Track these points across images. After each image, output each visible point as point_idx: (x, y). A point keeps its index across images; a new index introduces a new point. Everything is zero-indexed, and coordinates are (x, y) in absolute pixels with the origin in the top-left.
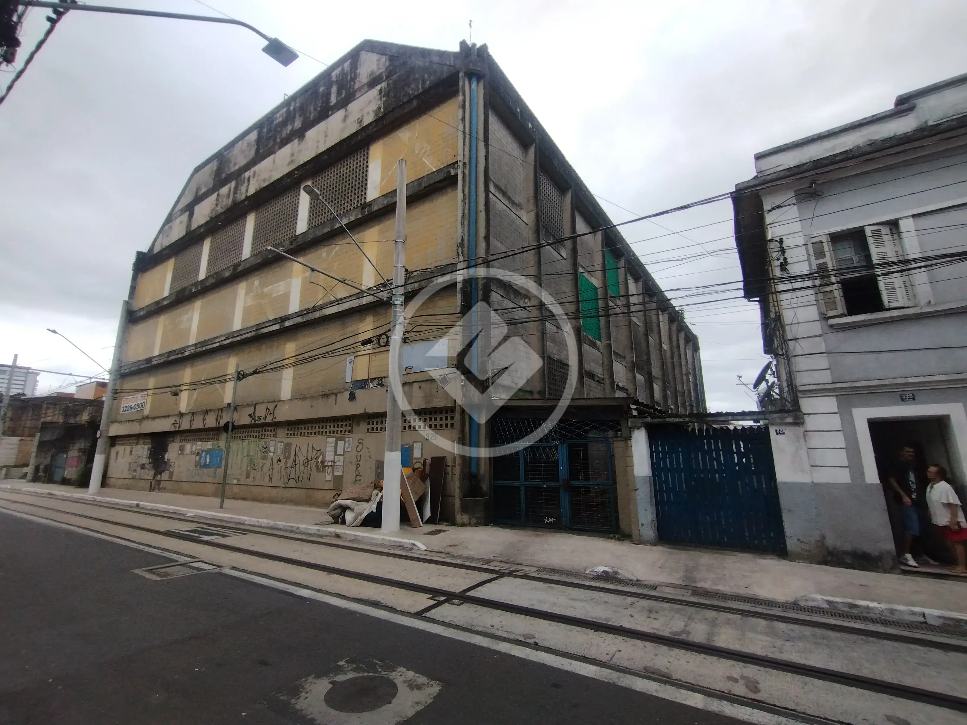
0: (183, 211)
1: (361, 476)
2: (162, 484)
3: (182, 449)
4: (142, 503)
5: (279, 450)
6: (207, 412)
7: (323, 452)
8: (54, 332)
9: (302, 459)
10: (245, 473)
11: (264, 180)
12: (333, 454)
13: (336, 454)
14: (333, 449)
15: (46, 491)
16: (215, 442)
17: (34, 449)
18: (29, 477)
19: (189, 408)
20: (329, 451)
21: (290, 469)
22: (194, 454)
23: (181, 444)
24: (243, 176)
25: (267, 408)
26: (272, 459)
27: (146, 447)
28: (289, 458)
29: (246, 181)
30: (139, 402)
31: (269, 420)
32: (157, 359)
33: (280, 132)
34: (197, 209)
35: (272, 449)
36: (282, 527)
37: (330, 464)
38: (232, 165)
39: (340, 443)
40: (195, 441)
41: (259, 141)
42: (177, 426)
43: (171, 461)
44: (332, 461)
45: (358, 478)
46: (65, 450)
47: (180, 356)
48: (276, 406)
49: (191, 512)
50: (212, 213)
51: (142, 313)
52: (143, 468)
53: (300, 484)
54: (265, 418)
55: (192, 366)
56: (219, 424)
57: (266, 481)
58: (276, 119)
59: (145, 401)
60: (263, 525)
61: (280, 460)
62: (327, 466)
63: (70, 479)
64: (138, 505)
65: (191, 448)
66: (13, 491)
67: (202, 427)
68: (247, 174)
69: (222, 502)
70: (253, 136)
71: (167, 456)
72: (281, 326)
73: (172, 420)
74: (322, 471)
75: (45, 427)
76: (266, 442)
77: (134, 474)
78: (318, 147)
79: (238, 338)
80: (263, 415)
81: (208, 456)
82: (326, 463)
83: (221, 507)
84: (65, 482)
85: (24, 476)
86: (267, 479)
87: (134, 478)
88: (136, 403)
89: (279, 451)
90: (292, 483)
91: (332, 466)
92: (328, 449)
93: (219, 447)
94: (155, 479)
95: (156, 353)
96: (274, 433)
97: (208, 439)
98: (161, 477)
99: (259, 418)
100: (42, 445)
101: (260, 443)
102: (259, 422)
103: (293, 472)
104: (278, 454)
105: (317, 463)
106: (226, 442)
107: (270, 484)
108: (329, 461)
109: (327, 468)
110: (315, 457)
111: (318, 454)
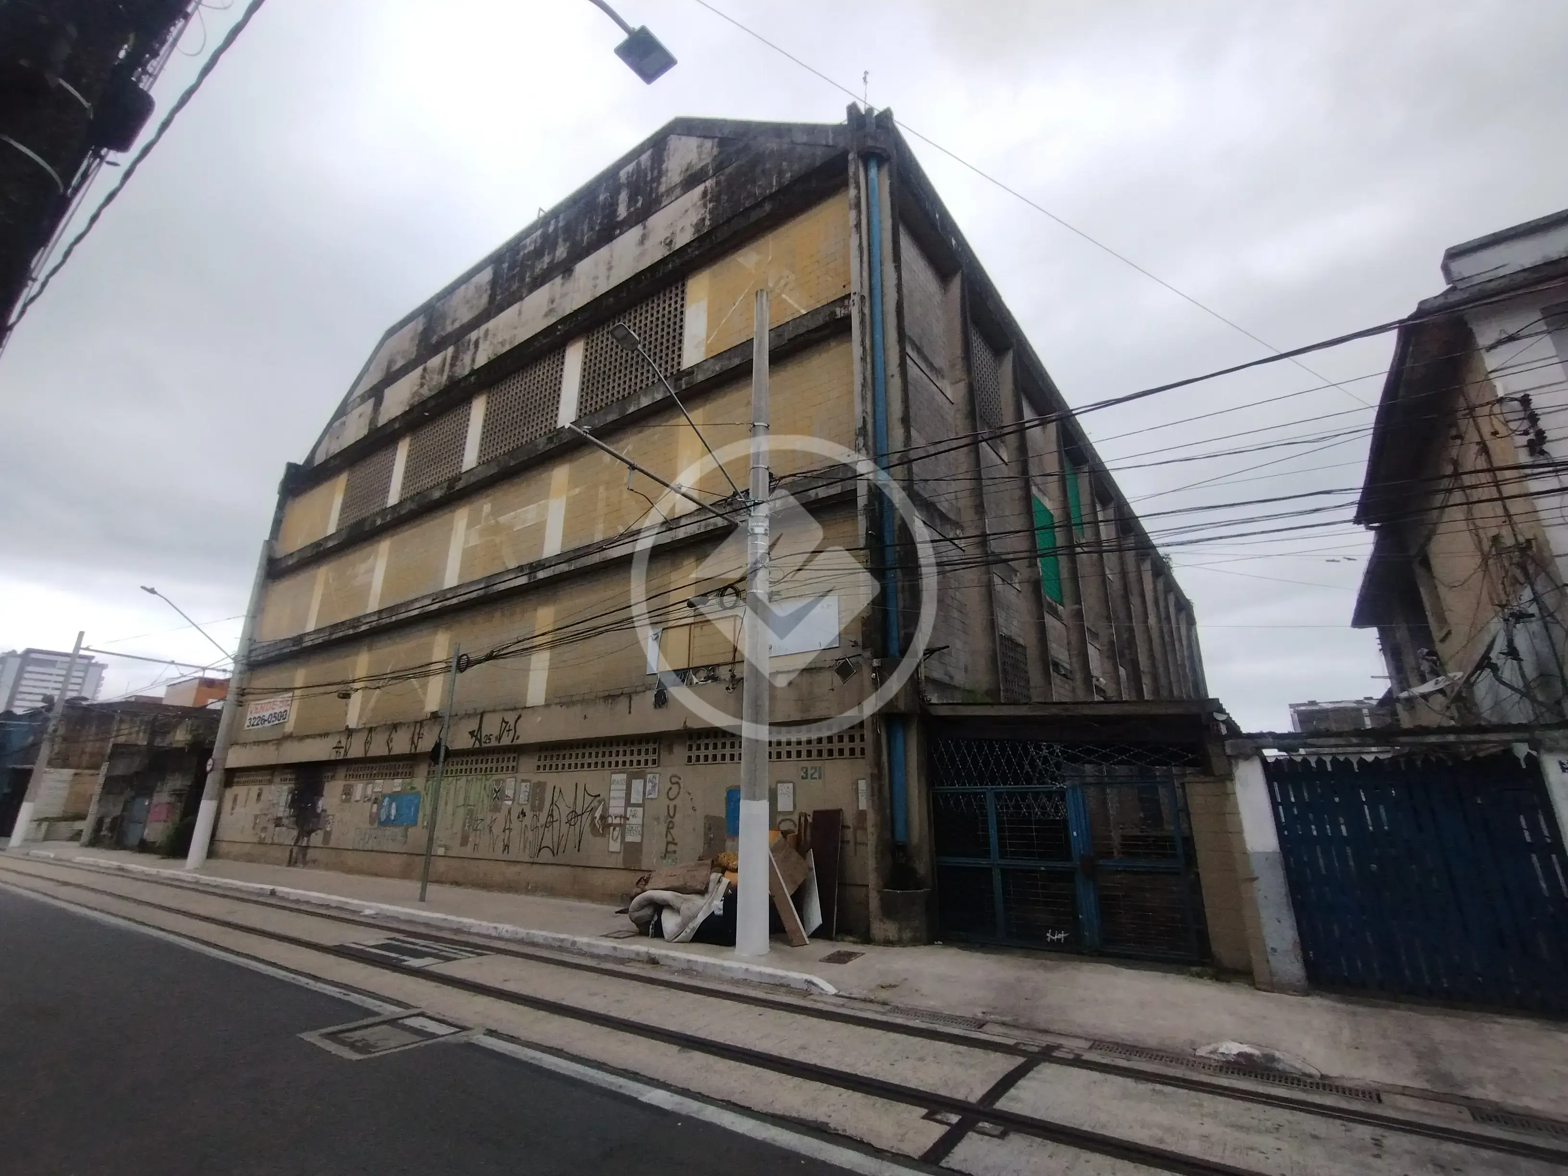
0: (364, 398)
1: (676, 844)
2: (311, 853)
3: (348, 792)
4: (279, 889)
5: (522, 796)
6: (395, 727)
7: (603, 800)
8: (152, 591)
9: (565, 811)
10: (459, 835)
11: (502, 344)
12: (622, 803)
13: (628, 803)
14: (623, 794)
15: (115, 864)
16: (408, 781)
17: (98, 789)
18: (85, 838)
19: (364, 720)
20: (615, 798)
21: (542, 831)
22: (369, 800)
23: (347, 783)
24: (467, 337)
25: (503, 720)
26: (509, 812)
27: (286, 787)
28: (541, 809)
29: (472, 347)
30: (277, 711)
31: (506, 741)
32: (312, 637)
33: (532, 267)
34: (389, 393)
35: (509, 792)
36: (541, 941)
37: (617, 821)
38: (448, 322)
39: (637, 784)
40: (372, 777)
41: (494, 283)
42: (342, 751)
43: (329, 812)
44: (621, 817)
45: (671, 848)
46: (148, 792)
47: (351, 632)
48: (519, 717)
49: (370, 908)
50: (413, 397)
51: (290, 562)
52: (277, 825)
53: (560, 858)
54: (499, 738)
55: (370, 649)
56: (416, 747)
57: (498, 851)
58: (525, 247)
59: (288, 708)
60: (504, 934)
61: (523, 814)
62: (611, 825)
63: (154, 843)
64: (273, 893)
65: (365, 789)
66: (58, 862)
67: (386, 753)
68: (474, 335)
69: (424, 889)
70: (486, 275)
71: (321, 804)
72: (529, 579)
73: (332, 742)
74: (603, 835)
75: (120, 751)
76: (498, 781)
77: (263, 835)
78: (595, 286)
79: (455, 601)
80: (496, 732)
81: (394, 805)
82: (610, 820)
83: (422, 899)
84: (144, 847)
85: (76, 836)
86: (499, 848)
87: (261, 843)
88: (272, 712)
89: (523, 798)
90: (546, 856)
91: (620, 825)
92: (612, 794)
93: (413, 788)
94: (299, 844)
95: (311, 627)
96: (515, 764)
97: (395, 775)
98: (308, 841)
99: (489, 737)
100: (111, 785)
101: (488, 783)
102: (488, 745)
103: (548, 835)
104: (521, 802)
105: (594, 818)
106: (427, 781)
107: (505, 857)
108: (616, 817)
109: (612, 828)
110: (589, 809)
111: (595, 803)
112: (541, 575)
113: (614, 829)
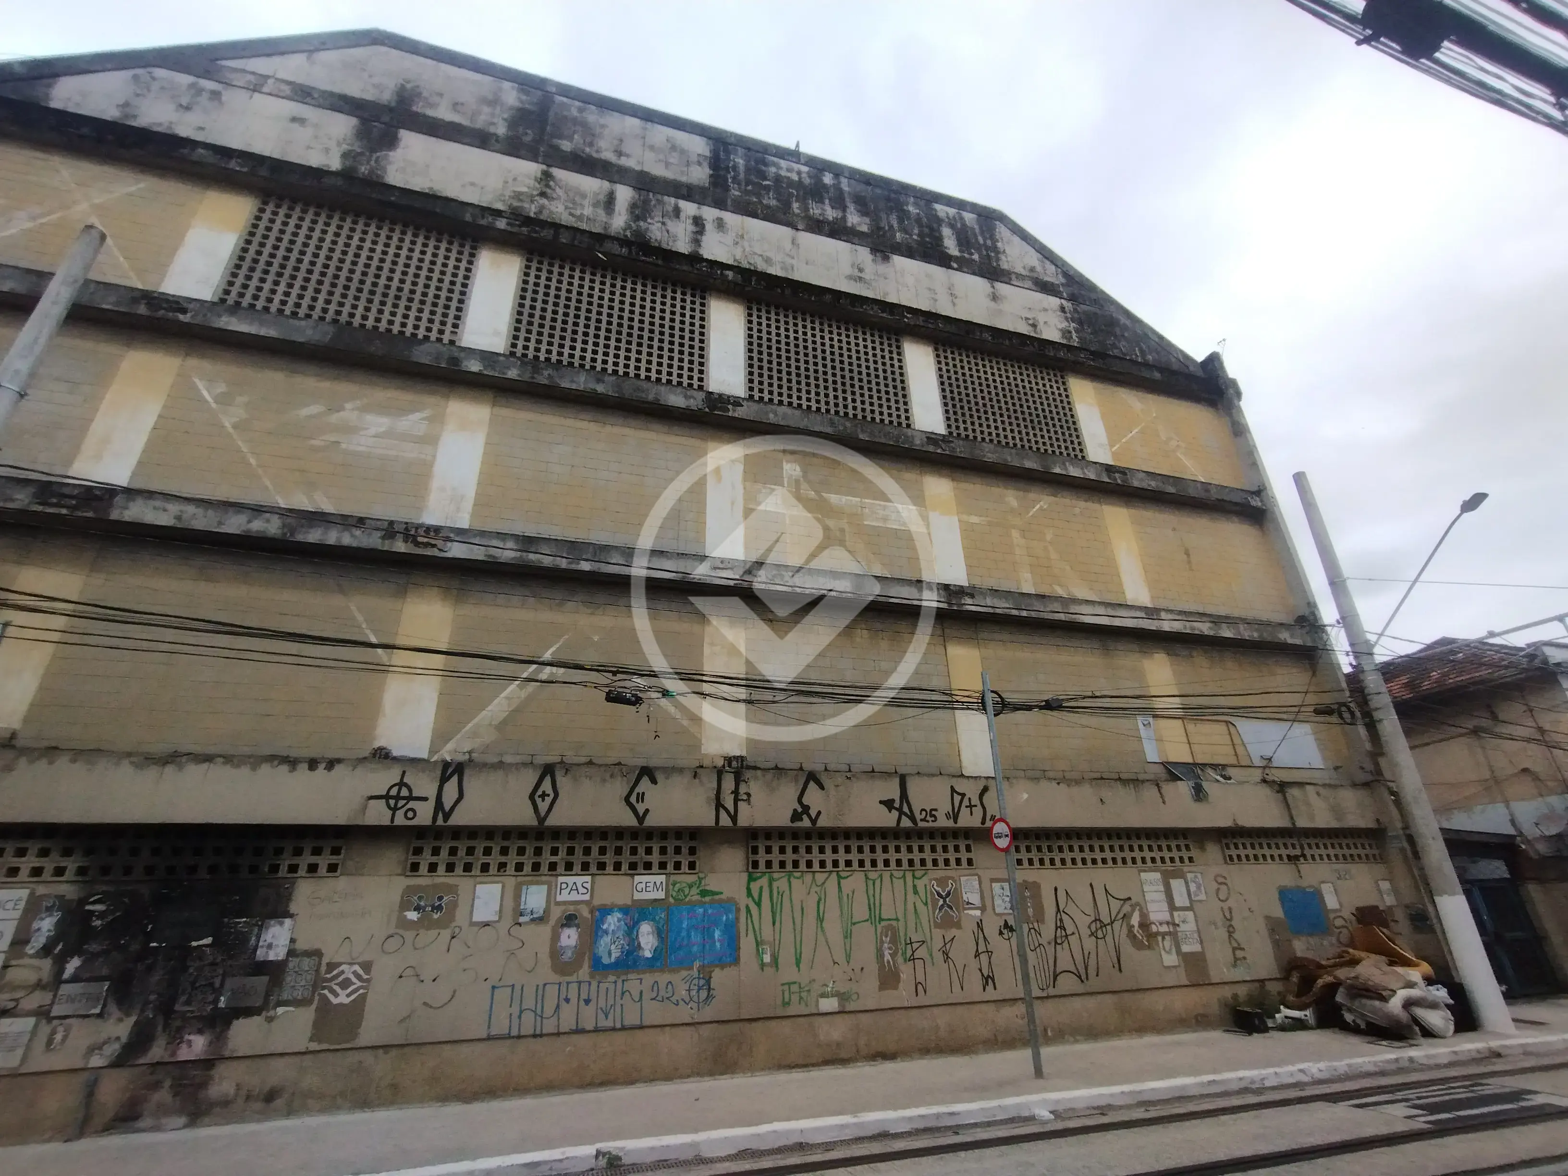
1: (1243, 949)
2: (236, 1079)
3: (433, 903)
5: (998, 902)
6: (649, 772)
7: (1138, 904)
9: (1083, 922)
10: (872, 971)
12: (1165, 906)
13: (1172, 907)
14: (1162, 896)
16: (685, 879)
20: (1153, 901)
21: (1050, 950)
22: (541, 920)
23: (423, 880)
24: (670, 200)
25: (953, 789)
26: (980, 926)
28: (1040, 917)
29: (687, 220)
31: (969, 820)
33: (804, 200)
34: (413, 139)
35: (974, 898)
37: (1164, 929)
38: (605, 145)
39: (1177, 884)
40: (541, 871)
41: (716, 167)
42: (420, 806)
44: (1168, 923)
45: (1239, 954)
48: (986, 789)
53: (1094, 983)
54: (955, 816)
56: (729, 816)
57: (974, 988)
58: (776, 165)
61: (1009, 927)
62: (1158, 933)
65: (515, 894)
67: (630, 821)
68: (685, 207)
69: (1037, 1057)
71: (275, 936)
73: (365, 781)
74: (1149, 947)
76: (942, 882)
82: (1154, 928)
83: (1039, 1072)
86: (974, 982)
89: (1001, 905)
90: (1067, 983)
91: (1169, 933)
92: (1148, 897)
93: (704, 893)
94: (153, 1057)
96: (971, 855)
97: (637, 868)
98: (214, 1041)
99: (932, 813)
101: (920, 884)
102: (931, 824)
103: (1064, 956)
104: (998, 910)
105: (1131, 928)
106: (751, 879)
107: (991, 994)
108: (1161, 924)
109: (1160, 938)
110: (1121, 915)
111: (1127, 908)
113: (1163, 939)
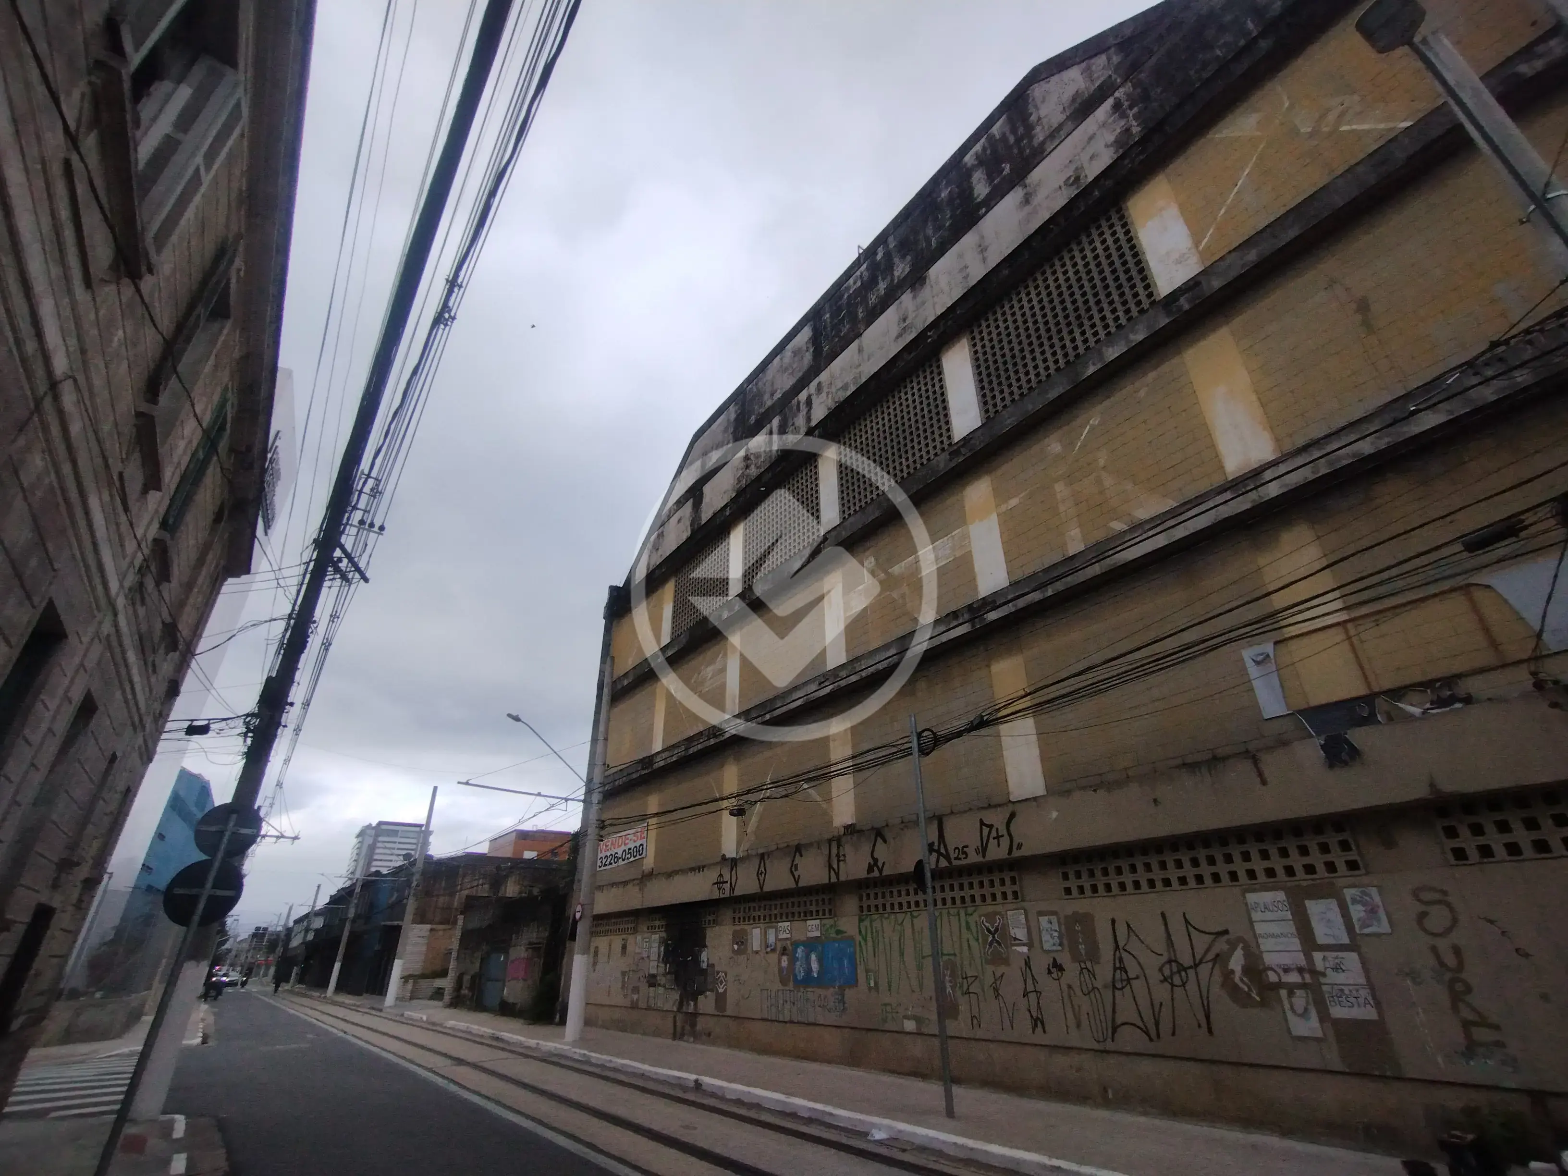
0: (680, 503)
1: (1493, 1026)
2: (702, 1024)
3: (741, 940)
4: (706, 1080)
5: (1046, 937)
6: (798, 849)
7: (1240, 939)
8: (517, 719)
9: (1151, 963)
10: (935, 1000)
11: (845, 387)
12: (1294, 944)
13: (1311, 945)
14: (1289, 928)
15: (487, 1031)
16: (828, 922)
17: (455, 944)
18: (447, 998)
19: (745, 846)
20: (1270, 936)
21: (1108, 995)
22: (773, 950)
23: (737, 928)
24: (795, 401)
25: (982, 823)
26: (1027, 964)
27: (655, 937)
28: (1094, 955)
29: (803, 407)
30: (632, 845)
31: (997, 852)
32: (664, 755)
33: (865, 299)
34: (707, 489)
35: (1020, 933)
37: (1293, 978)
38: (767, 397)
39: (1322, 909)
40: (772, 920)
41: (816, 340)
42: (727, 886)
43: (717, 968)
44: (1300, 970)
45: (1482, 1034)
46: (504, 946)
47: (712, 742)
48: (1013, 815)
49: (879, 1127)
50: (739, 481)
51: (626, 683)
52: (651, 985)
53: (1169, 1046)
54: (984, 849)
55: (737, 760)
56: (837, 875)
57: (1023, 1029)
58: (848, 288)
59: (644, 841)
61: (1058, 966)
62: (1279, 985)
63: (514, 1004)
64: (698, 1085)
65: (765, 934)
66: (432, 1027)
67: (793, 885)
68: (803, 396)
70: (806, 333)
71: (704, 956)
72: (973, 626)
73: (712, 875)
74: (1265, 1006)
75: (470, 905)
76: (991, 917)
77: (635, 997)
78: (966, 277)
79: (854, 678)
80: (974, 842)
81: (813, 957)
82: (1273, 977)
83: (950, 1113)
84: (506, 1010)
85: (438, 994)
86: (1024, 1024)
87: (634, 1006)
88: (626, 848)
89: (1049, 941)
90: (1130, 1038)
91: (1303, 986)
92: (1260, 928)
93: (838, 932)
94: (684, 1009)
95: (658, 746)
96: (1016, 888)
97: (807, 915)
98: (696, 1005)
99: (963, 851)
100: (467, 938)
101: (971, 920)
102: (964, 862)
103: (1124, 1002)
104: (1046, 947)
105: (1228, 975)
106: (861, 920)
107: (1039, 1037)
108: (1286, 970)
109: (1283, 993)
110: (1211, 956)
111: (1221, 945)
112: (992, 616)
113: (1291, 994)
